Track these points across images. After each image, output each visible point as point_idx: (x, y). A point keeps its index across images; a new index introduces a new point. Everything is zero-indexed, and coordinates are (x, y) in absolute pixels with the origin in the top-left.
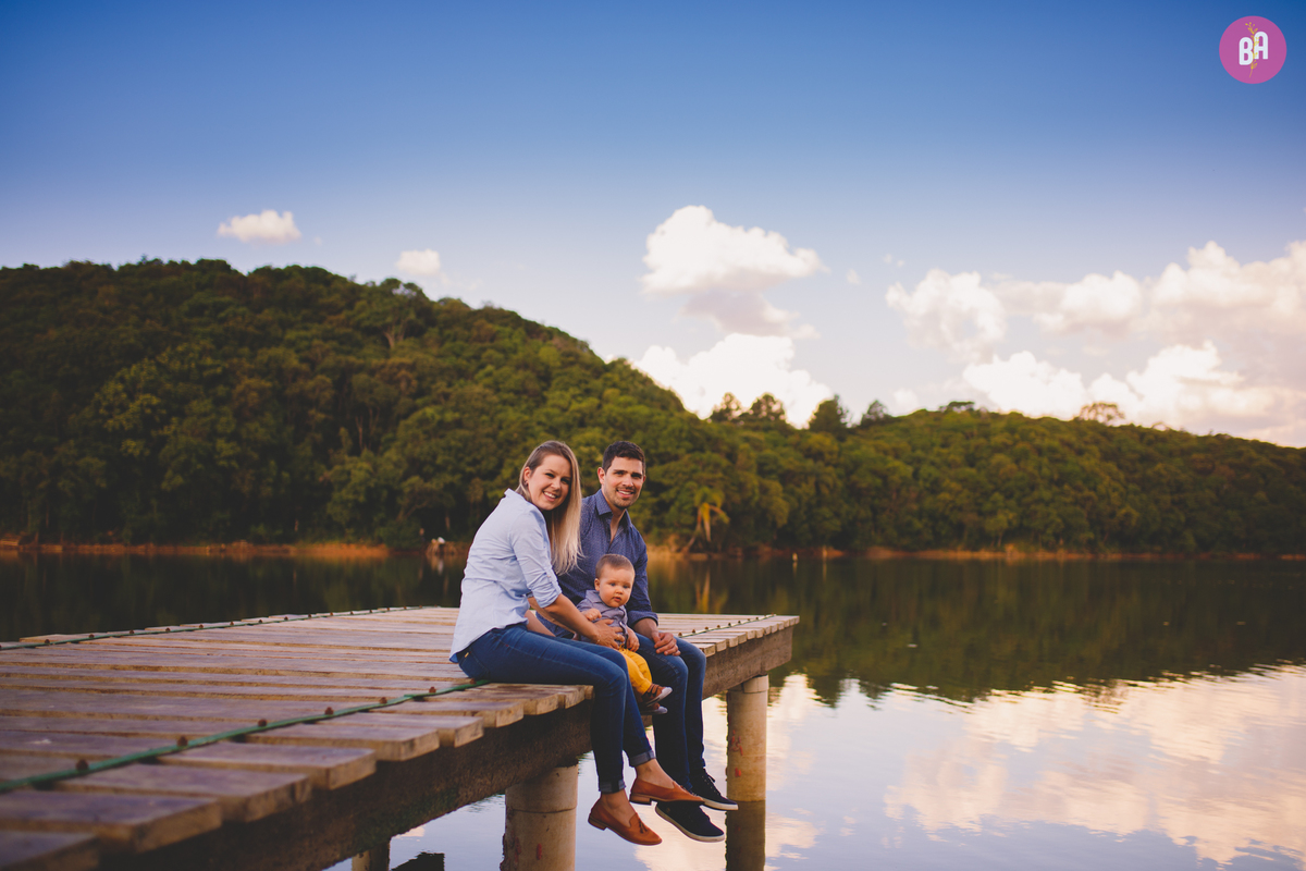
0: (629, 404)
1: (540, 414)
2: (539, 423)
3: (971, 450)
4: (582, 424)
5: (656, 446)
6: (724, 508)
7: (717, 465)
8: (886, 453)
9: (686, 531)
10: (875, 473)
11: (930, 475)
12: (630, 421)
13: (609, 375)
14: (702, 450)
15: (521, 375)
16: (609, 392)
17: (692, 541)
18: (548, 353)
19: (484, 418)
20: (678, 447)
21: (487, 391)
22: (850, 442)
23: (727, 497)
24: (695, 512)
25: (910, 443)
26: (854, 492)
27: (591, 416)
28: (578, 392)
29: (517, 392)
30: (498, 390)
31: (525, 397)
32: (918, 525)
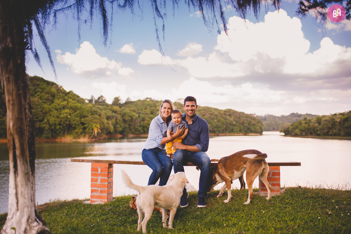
0: (75, 103)
1: (53, 105)
2: (53, 108)
3: (152, 110)
4: (64, 108)
5: (83, 114)
6: (100, 129)
7: (97, 118)
8: (132, 111)
9: (90, 134)
10: (129, 116)
11: (142, 116)
12: (76, 107)
13: (69, 95)
14: (93, 114)
15: (47, 95)
16: (70, 100)
17: (92, 137)
18: (53, 90)
19: (39, 107)
20: (88, 114)
21: (39, 99)
22: (123, 108)
23: (100, 126)
24: (93, 129)
25: (137, 108)
26: (125, 121)
27: (66, 106)
28: (62, 100)
29: (46, 100)
30: (41, 99)
31: (48, 101)
32: (140, 129)
